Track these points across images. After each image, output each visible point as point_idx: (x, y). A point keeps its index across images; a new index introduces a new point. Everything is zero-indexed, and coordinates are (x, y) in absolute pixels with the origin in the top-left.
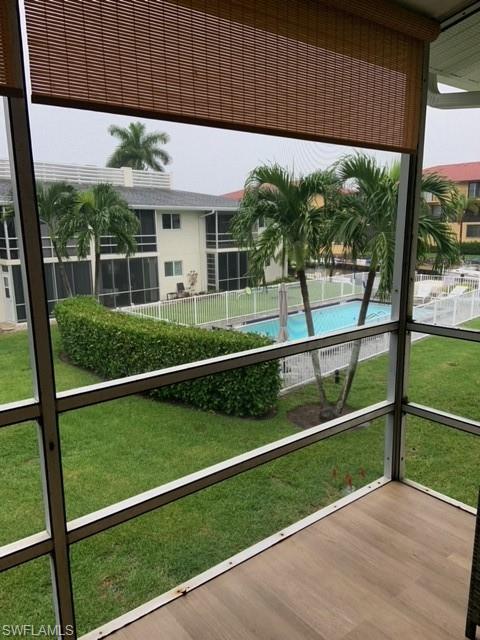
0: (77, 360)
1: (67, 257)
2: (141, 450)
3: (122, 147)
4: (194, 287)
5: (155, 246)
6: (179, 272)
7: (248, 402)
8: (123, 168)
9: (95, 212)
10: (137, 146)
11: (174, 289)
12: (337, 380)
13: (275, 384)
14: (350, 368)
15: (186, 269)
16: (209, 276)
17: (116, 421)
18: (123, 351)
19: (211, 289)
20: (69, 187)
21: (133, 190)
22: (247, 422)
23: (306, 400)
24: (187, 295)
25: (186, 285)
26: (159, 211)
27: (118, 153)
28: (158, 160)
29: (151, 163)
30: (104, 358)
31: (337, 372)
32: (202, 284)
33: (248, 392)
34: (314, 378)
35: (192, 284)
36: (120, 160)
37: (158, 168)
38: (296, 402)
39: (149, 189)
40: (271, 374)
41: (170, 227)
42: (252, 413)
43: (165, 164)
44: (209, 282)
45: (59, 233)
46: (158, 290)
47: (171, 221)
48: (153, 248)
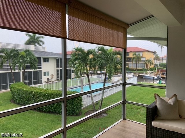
0: (17, 102)
1: (15, 70)
2: (42, 128)
3: (29, 39)
4: (53, 79)
5: (41, 67)
6: (48, 75)
7: (74, 111)
8: (31, 45)
9: (25, 58)
10: (34, 39)
11: (46, 80)
12: (97, 104)
13: (81, 105)
14: (101, 100)
15: (50, 74)
16: (57, 76)
17: (33, 120)
18: (34, 98)
19: (58, 80)
20: (17, 50)
21: (34, 51)
22: (73, 117)
23: (89, 110)
24: (50, 82)
25: (50, 79)
26: (42, 57)
27: (28, 41)
28: (41, 43)
29: (39, 44)
30: (27, 101)
31: (97, 102)
32: (55, 78)
33: (74, 108)
34: (92, 103)
35: (52, 78)
36: (29, 43)
37: (41, 46)
38: (87, 110)
39: (39, 51)
40: (80, 102)
41: (45, 62)
42: (75, 114)
43: (43, 44)
44: (57, 77)
45: (13, 63)
46: (41, 80)
47: (46, 60)
48: (41, 68)
